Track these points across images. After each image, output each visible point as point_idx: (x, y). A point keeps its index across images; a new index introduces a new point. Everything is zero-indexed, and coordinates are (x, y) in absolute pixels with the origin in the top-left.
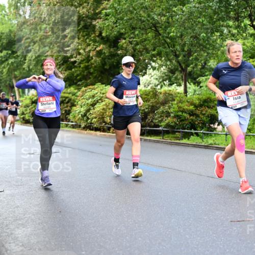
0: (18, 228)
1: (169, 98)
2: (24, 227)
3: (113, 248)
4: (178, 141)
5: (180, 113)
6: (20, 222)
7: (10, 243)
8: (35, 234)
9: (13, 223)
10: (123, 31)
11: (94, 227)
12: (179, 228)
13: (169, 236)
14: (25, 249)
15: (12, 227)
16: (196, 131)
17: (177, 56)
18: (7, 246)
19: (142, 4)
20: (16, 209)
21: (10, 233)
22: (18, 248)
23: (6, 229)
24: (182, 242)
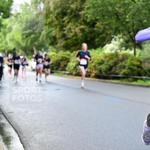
0: (36, 133)
1: (125, 57)
2: (40, 133)
3: (92, 146)
4: (130, 83)
5: (132, 67)
6: (38, 130)
7: (32, 142)
8: (46, 137)
9: (34, 130)
10: (98, 18)
11: (81, 133)
12: (131, 134)
13: (125, 139)
14: (40, 146)
15: (33, 133)
16: (141, 77)
17: (129, 32)
18: (30, 144)
19: (109, 2)
20: (35, 122)
21: (32, 136)
22: (37, 145)
23: (30, 134)
24: (133, 143)
